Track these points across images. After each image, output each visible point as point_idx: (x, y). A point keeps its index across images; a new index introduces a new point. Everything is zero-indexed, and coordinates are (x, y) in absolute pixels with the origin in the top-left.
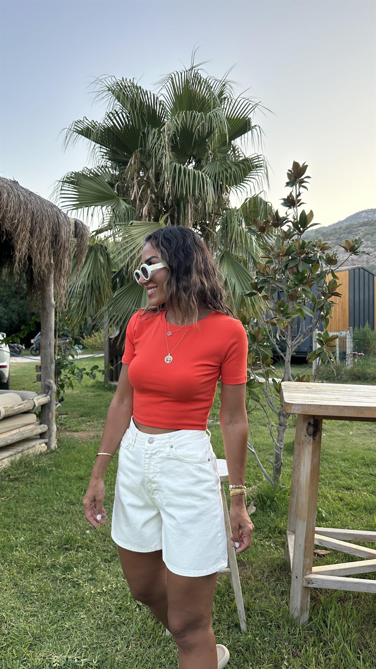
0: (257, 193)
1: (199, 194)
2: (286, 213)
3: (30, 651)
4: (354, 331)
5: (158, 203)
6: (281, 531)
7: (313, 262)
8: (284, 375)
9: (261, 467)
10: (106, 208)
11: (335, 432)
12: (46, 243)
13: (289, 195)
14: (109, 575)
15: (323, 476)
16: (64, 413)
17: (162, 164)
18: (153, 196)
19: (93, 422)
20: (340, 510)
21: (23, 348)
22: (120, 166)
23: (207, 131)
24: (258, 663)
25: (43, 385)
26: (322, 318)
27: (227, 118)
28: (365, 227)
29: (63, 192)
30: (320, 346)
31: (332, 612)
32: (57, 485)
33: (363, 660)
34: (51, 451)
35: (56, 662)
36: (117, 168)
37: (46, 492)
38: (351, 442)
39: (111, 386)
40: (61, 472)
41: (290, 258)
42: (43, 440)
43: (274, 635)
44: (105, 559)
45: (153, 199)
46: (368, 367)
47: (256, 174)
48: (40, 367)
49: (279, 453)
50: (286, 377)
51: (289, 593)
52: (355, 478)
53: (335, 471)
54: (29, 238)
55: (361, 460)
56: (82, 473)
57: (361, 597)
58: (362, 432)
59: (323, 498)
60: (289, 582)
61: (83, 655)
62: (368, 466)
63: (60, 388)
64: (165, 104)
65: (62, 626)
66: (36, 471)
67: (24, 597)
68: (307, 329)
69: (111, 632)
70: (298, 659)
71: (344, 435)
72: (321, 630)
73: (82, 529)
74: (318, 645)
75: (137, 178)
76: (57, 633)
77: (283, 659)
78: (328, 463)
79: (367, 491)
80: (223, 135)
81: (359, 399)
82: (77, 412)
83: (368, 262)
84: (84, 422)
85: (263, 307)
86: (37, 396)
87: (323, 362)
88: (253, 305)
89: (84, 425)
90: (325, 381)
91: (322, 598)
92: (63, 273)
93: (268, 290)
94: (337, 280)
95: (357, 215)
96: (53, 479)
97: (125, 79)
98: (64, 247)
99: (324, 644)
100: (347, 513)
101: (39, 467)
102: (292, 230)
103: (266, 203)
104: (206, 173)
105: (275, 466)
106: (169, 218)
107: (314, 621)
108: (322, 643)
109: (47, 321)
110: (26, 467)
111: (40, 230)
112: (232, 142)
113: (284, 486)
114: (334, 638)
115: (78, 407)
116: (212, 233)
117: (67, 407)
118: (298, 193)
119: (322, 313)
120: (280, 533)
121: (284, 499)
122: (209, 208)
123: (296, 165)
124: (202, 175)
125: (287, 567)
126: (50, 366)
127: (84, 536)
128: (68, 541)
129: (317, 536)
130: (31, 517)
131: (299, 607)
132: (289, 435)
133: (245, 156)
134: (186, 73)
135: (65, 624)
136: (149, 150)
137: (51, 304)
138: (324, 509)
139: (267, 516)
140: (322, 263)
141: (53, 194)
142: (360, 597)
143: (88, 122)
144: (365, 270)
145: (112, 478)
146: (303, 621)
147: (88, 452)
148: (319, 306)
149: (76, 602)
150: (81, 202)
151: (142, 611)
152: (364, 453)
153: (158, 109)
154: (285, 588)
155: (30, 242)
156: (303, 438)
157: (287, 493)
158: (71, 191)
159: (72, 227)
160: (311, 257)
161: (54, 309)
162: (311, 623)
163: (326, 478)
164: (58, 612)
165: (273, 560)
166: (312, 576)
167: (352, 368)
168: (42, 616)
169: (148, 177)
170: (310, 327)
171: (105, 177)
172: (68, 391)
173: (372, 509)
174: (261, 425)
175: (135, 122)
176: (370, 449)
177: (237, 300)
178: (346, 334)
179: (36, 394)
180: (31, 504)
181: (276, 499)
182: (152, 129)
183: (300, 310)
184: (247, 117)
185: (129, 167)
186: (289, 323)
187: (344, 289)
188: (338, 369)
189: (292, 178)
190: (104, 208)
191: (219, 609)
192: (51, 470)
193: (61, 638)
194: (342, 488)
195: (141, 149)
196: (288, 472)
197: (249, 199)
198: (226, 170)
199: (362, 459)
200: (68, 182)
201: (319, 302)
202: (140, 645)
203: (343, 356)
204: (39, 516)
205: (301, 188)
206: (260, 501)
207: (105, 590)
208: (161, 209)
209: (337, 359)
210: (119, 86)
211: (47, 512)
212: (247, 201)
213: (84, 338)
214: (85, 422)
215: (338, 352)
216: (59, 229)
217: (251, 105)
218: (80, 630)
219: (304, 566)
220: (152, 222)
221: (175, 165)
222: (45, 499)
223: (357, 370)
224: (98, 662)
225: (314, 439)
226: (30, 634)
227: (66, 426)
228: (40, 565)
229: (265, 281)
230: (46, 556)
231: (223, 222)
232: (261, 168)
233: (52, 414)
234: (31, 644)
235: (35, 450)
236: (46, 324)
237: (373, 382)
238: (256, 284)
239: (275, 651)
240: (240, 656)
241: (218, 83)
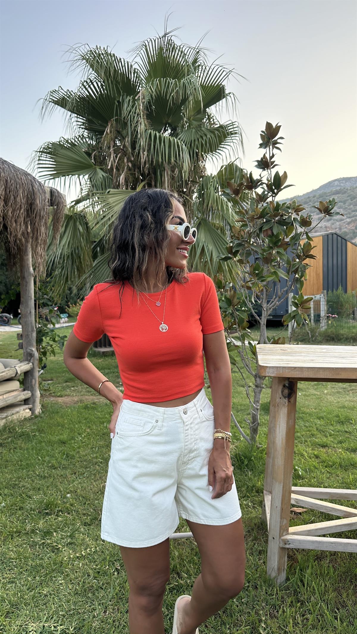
0: (233, 160)
1: (175, 161)
2: (260, 175)
3: (7, 619)
4: (327, 294)
5: (135, 171)
6: (258, 489)
7: (288, 224)
8: (260, 338)
9: (238, 428)
10: (83, 177)
11: (310, 391)
12: (21, 212)
13: (262, 157)
14: (88, 539)
15: (299, 434)
16: (49, 379)
17: (137, 132)
18: (130, 165)
19: (78, 387)
20: (316, 468)
21: (11, 318)
22: (96, 135)
23: (181, 98)
24: (235, 625)
25: (25, 353)
26: (297, 280)
27: (202, 86)
28: (337, 195)
29: (41, 162)
30: (295, 309)
31: (309, 571)
32: (39, 450)
33: (341, 620)
34: (35, 416)
35: (32, 630)
36: (94, 137)
37: (29, 457)
38: (326, 400)
39: (95, 352)
40: (44, 437)
41: (265, 220)
42: (27, 406)
43: (251, 596)
44: (85, 523)
45: (130, 167)
46: (341, 328)
47: (231, 141)
48: (22, 335)
49: (256, 414)
50: (262, 340)
51: (267, 553)
52: (330, 436)
53: (310, 429)
54: (4, 206)
55: (335, 418)
56: (64, 437)
57: (338, 555)
58: (336, 391)
59: (300, 456)
60: (266, 542)
61: (60, 622)
62: (343, 424)
63: (42, 356)
64: (139, 72)
65: (40, 593)
66: (20, 437)
67: (2, 563)
68: (282, 292)
69: (88, 598)
70: (276, 620)
71: (319, 393)
72: (298, 590)
73: (63, 493)
74: (295, 605)
75: (114, 146)
76: (35, 600)
77: (260, 621)
78: (304, 421)
79: (342, 448)
80: (197, 102)
81: (334, 360)
82: (63, 378)
83: (340, 229)
84: (68, 387)
85: (239, 272)
86: (20, 363)
87: (298, 325)
88: (230, 271)
89: (68, 390)
90: (300, 343)
91: (299, 557)
92: (40, 241)
93: (243, 254)
94: (311, 242)
95: (330, 184)
96: (36, 444)
97: (98, 47)
98: (40, 216)
99: (302, 604)
100: (323, 471)
101: (23, 432)
102: (266, 193)
103: (242, 170)
104: (182, 141)
105: (252, 427)
106: (146, 186)
107: (292, 580)
108: (299, 604)
109: (27, 290)
110: (10, 432)
111: (15, 198)
112: (207, 109)
113: (261, 446)
114: (311, 597)
115: (63, 373)
116: (189, 201)
117: (52, 373)
118: (271, 155)
119: (297, 276)
120: (257, 492)
121: (261, 458)
122: (185, 176)
123: (269, 125)
124: (177, 142)
125: (264, 527)
126: (32, 334)
127: (65, 500)
128: (48, 506)
129: (293, 496)
130: (13, 482)
131: (276, 567)
132: (265, 396)
133: (220, 124)
134: (159, 40)
135: (43, 590)
136: (124, 118)
137: (29, 273)
138: (300, 467)
139: (244, 475)
140: (297, 225)
141: (30, 164)
142: (336, 555)
143: (63, 92)
144: (338, 235)
145: (93, 441)
146: (281, 580)
147: (71, 416)
148: (294, 269)
149: (54, 567)
150: (58, 172)
151: (120, 575)
152: (338, 411)
153: (132, 77)
154: (262, 548)
155: (4, 211)
156: (278, 400)
157: (264, 453)
158: (47, 161)
159: (47, 195)
160: (285, 220)
161: (33, 278)
162: (288, 582)
163: (302, 436)
164: (37, 578)
165: (251, 519)
166: (289, 537)
167: (326, 330)
168: (20, 583)
169: (124, 146)
170: (285, 289)
171: (82, 146)
172: (51, 358)
173: (347, 466)
174: (239, 386)
175: (110, 91)
176: (344, 407)
177: (214, 266)
178: (320, 298)
179: (19, 362)
180: (13, 469)
181: (253, 458)
182: (127, 97)
183: (275, 273)
184: (221, 84)
185: (105, 136)
186: (264, 286)
187: (318, 251)
188: (312, 330)
189: (266, 140)
190: (81, 177)
191: (197, 571)
192: (35, 435)
193: (38, 605)
194: (318, 446)
195: (116, 117)
196: (265, 431)
197: (225, 167)
198: (202, 137)
199: (337, 417)
200: (45, 153)
201: (293, 264)
202: (118, 610)
203: (318, 319)
204: (20, 481)
205: (275, 149)
206: (238, 460)
207: (84, 554)
208: (138, 177)
209: (312, 321)
210: (93, 53)
211: (29, 477)
212: (223, 168)
213: (69, 307)
214: (70, 387)
215: (312, 315)
216: (34, 197)
217: (225, 72)
218: (58, 596)
219: (281, 527)
220: (129, 190)
221: (151, 132)
222: (27, 464)
223: (331, 332)
224: (75, 629)
225: (289, 401)
226: (7, 602)
227: (51, 392)
228: (20, 530)
229: (239, 245)
230: (27, 521)
231: (199, 189)
232: (236, 135)
233: (36, 381)
234: (8, 612)
235: (19, 416)
236: (26, 293)
237: (346, 342)
238: (231, 248)
239: (253, 613)
240: (218, 618)
241: (192, 50)
